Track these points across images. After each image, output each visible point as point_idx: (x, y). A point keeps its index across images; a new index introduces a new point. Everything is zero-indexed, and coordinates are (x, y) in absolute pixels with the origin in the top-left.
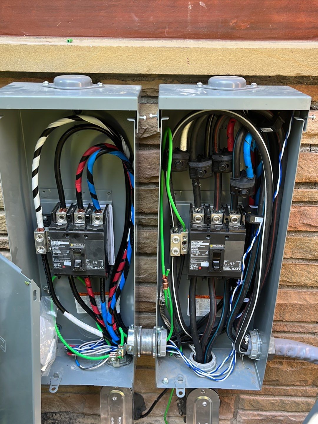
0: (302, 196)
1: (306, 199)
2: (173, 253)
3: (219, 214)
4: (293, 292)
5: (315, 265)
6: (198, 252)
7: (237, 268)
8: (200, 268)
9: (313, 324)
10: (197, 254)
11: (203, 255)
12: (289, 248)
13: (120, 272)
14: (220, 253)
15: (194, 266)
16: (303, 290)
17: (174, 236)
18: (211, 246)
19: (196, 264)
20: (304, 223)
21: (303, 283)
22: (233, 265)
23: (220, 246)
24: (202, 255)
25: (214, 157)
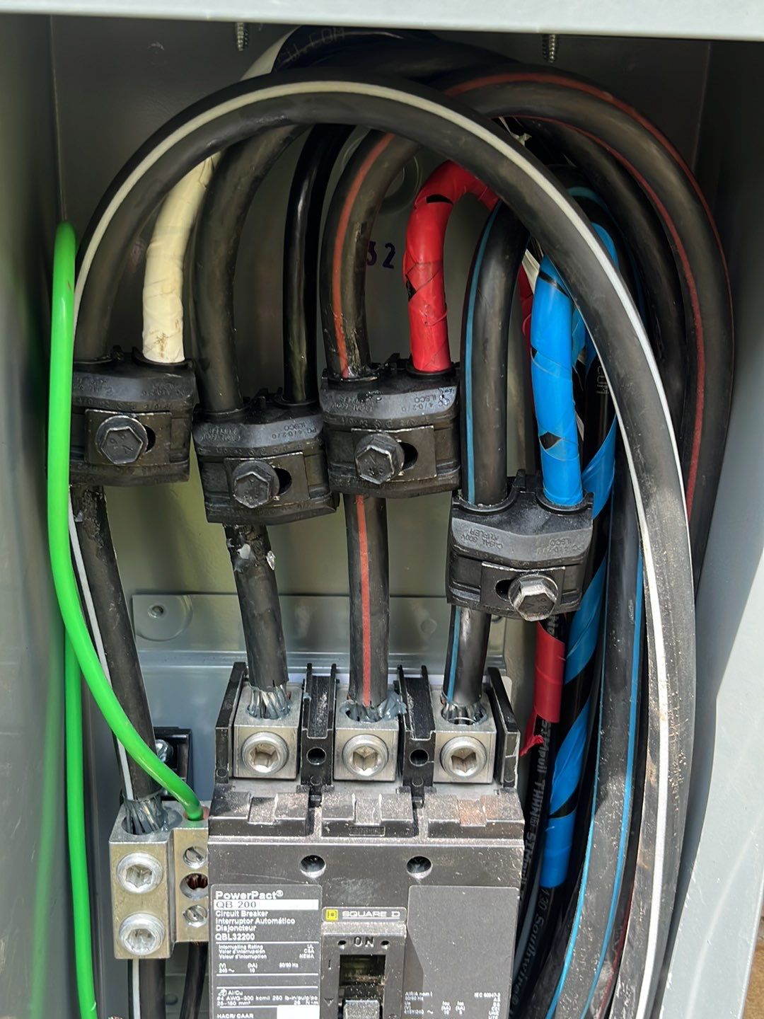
2: (129, 944)
3: (377, 728)
6: (258, 951)
11: (288, 965)
14: (383, 957)
17: (131, 850)
18: (332, 913)
19: (251, 1015)
22: (454, 1013)
23: (382, 915)
24: (282, 965)
25: (333, 403)
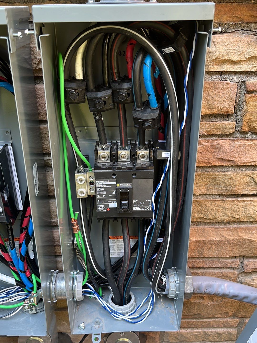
0: (214, 128)
1: (219, 132)
2: (80, 194)
3: (126, 151)
4: (210, 228)
5: (231, 201)
6: (105, 193)
7: (147, 208)
8: (108, 209)
9: (232, 259)
10: (104, 195)
11: (111, 195)
12: (204, 184)
13: (28, 217)
15: (101, 208)
16: (220, 227)
17: (79, 176)
18: (118, 185)
19: (104, 205)
20: (218, 157)
21: (219, 220)
22: (142, 204)
23: (128, 185)
24: (109, 195)
